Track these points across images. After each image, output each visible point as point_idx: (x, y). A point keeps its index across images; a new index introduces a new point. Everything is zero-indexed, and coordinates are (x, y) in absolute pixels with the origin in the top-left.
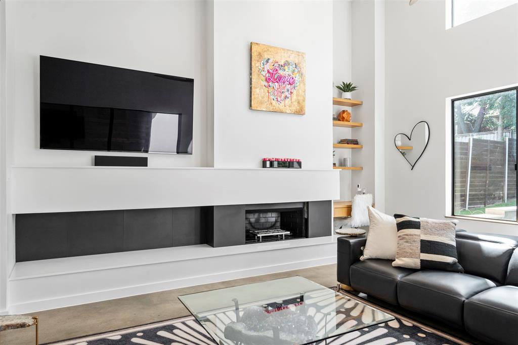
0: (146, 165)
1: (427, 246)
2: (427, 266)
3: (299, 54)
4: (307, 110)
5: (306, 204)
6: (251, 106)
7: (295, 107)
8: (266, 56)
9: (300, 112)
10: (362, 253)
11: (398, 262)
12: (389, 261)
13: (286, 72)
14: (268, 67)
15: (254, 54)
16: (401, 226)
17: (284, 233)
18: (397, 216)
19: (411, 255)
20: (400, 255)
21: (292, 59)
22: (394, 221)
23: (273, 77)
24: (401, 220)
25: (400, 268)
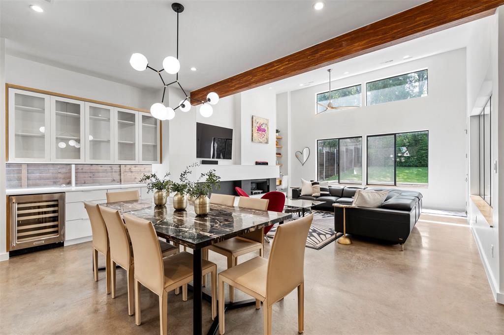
0: (217, 164)
1: (322, 189)
2: (322, 195)
3: (267, 120)
4: (269, 142)
5: (269, 179)
6: (252, 140)
7: (266, 141)
8: (258, 121)
9: (267, 143)
10: (300, 194)
11: (313, 195)
12: (311, 195)
13: (263, 127)
14: (258, 125)
15: (254, 120)
16: (313, 184)
17: (260, 191)
18: (311, 181)
19: (318, 193)
20: (314, 193)
21: (265, 122)
22: (311, 183)
23: (259, 129)
24: (313, 182)
25: (314, 196)
